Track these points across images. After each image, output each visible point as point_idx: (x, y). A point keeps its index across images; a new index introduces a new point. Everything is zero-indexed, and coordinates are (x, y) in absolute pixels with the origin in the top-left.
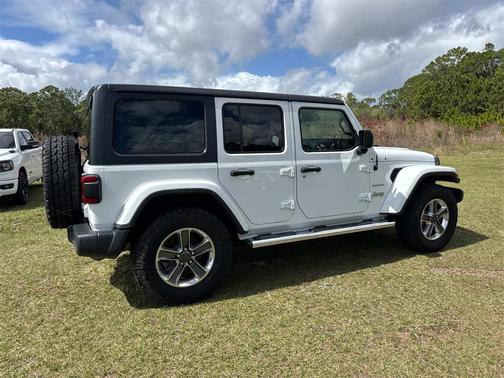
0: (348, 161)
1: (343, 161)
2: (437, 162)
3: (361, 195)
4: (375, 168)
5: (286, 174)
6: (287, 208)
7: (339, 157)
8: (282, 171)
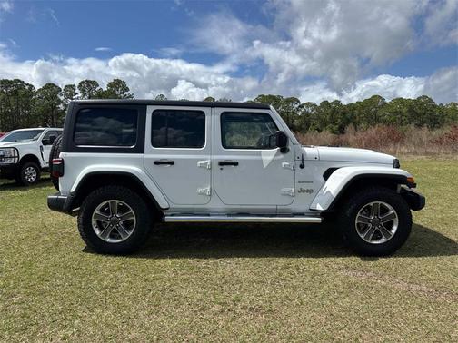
0: (270, 158)
1: (264, 158)
2: (397, 164)
3: (284, 190)
4: (302, 166)
5: (203, 166)
6: (203, 194)
7: (259, 154)
8: (199, 163)
